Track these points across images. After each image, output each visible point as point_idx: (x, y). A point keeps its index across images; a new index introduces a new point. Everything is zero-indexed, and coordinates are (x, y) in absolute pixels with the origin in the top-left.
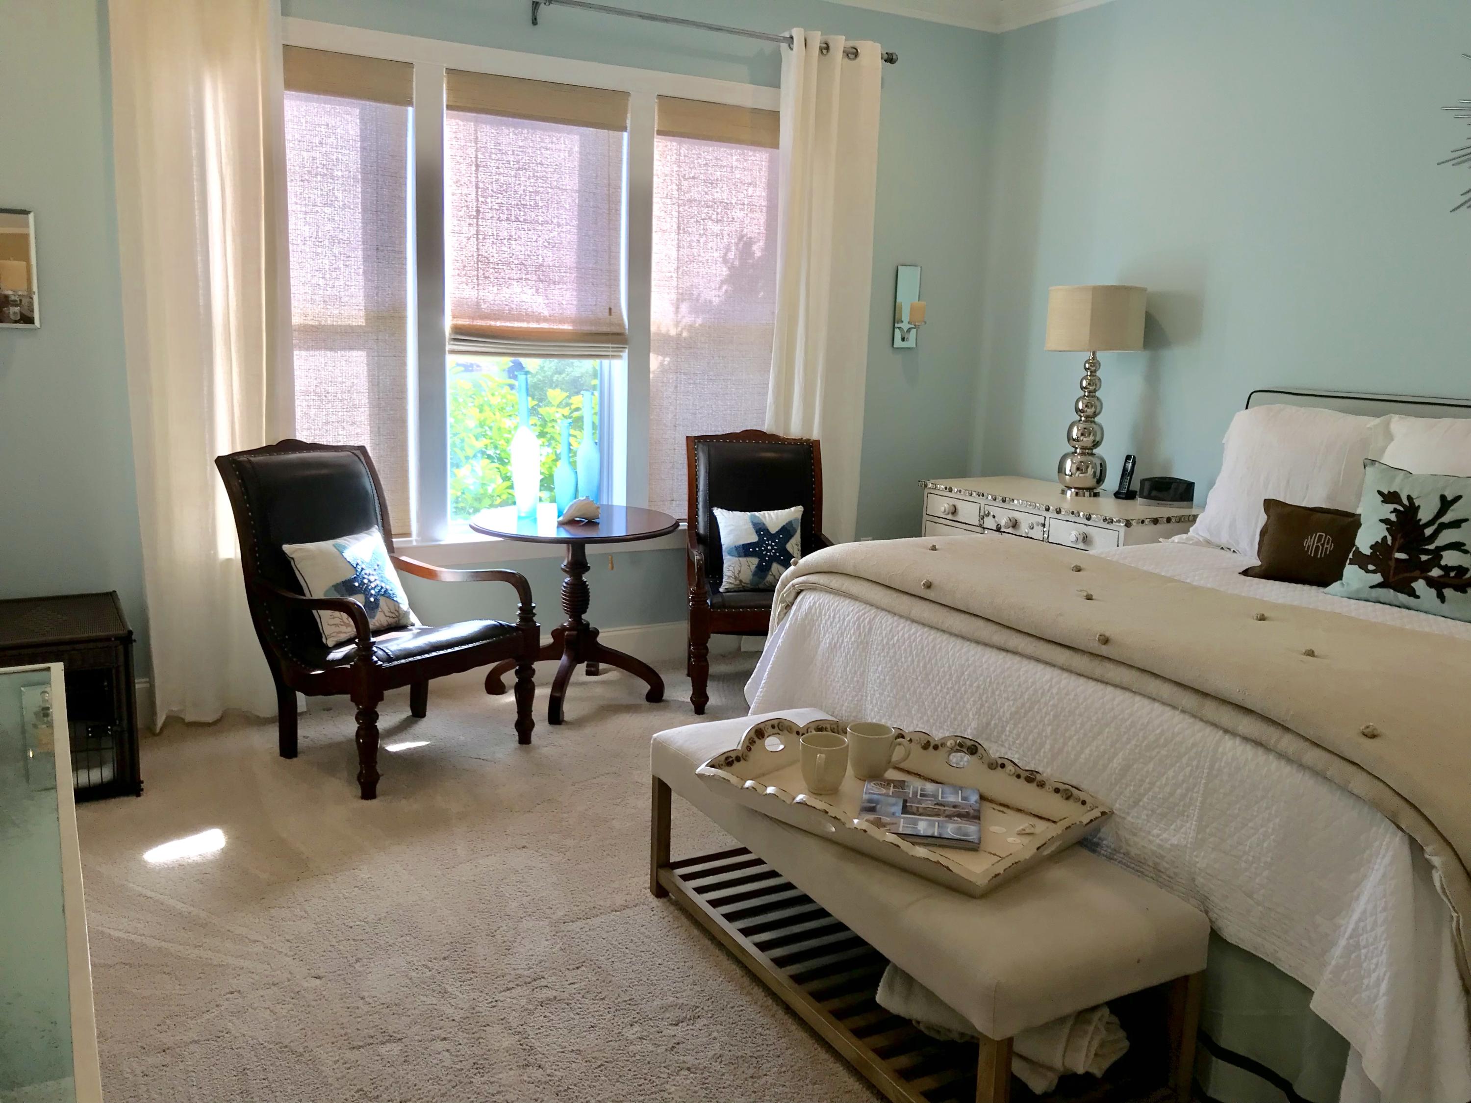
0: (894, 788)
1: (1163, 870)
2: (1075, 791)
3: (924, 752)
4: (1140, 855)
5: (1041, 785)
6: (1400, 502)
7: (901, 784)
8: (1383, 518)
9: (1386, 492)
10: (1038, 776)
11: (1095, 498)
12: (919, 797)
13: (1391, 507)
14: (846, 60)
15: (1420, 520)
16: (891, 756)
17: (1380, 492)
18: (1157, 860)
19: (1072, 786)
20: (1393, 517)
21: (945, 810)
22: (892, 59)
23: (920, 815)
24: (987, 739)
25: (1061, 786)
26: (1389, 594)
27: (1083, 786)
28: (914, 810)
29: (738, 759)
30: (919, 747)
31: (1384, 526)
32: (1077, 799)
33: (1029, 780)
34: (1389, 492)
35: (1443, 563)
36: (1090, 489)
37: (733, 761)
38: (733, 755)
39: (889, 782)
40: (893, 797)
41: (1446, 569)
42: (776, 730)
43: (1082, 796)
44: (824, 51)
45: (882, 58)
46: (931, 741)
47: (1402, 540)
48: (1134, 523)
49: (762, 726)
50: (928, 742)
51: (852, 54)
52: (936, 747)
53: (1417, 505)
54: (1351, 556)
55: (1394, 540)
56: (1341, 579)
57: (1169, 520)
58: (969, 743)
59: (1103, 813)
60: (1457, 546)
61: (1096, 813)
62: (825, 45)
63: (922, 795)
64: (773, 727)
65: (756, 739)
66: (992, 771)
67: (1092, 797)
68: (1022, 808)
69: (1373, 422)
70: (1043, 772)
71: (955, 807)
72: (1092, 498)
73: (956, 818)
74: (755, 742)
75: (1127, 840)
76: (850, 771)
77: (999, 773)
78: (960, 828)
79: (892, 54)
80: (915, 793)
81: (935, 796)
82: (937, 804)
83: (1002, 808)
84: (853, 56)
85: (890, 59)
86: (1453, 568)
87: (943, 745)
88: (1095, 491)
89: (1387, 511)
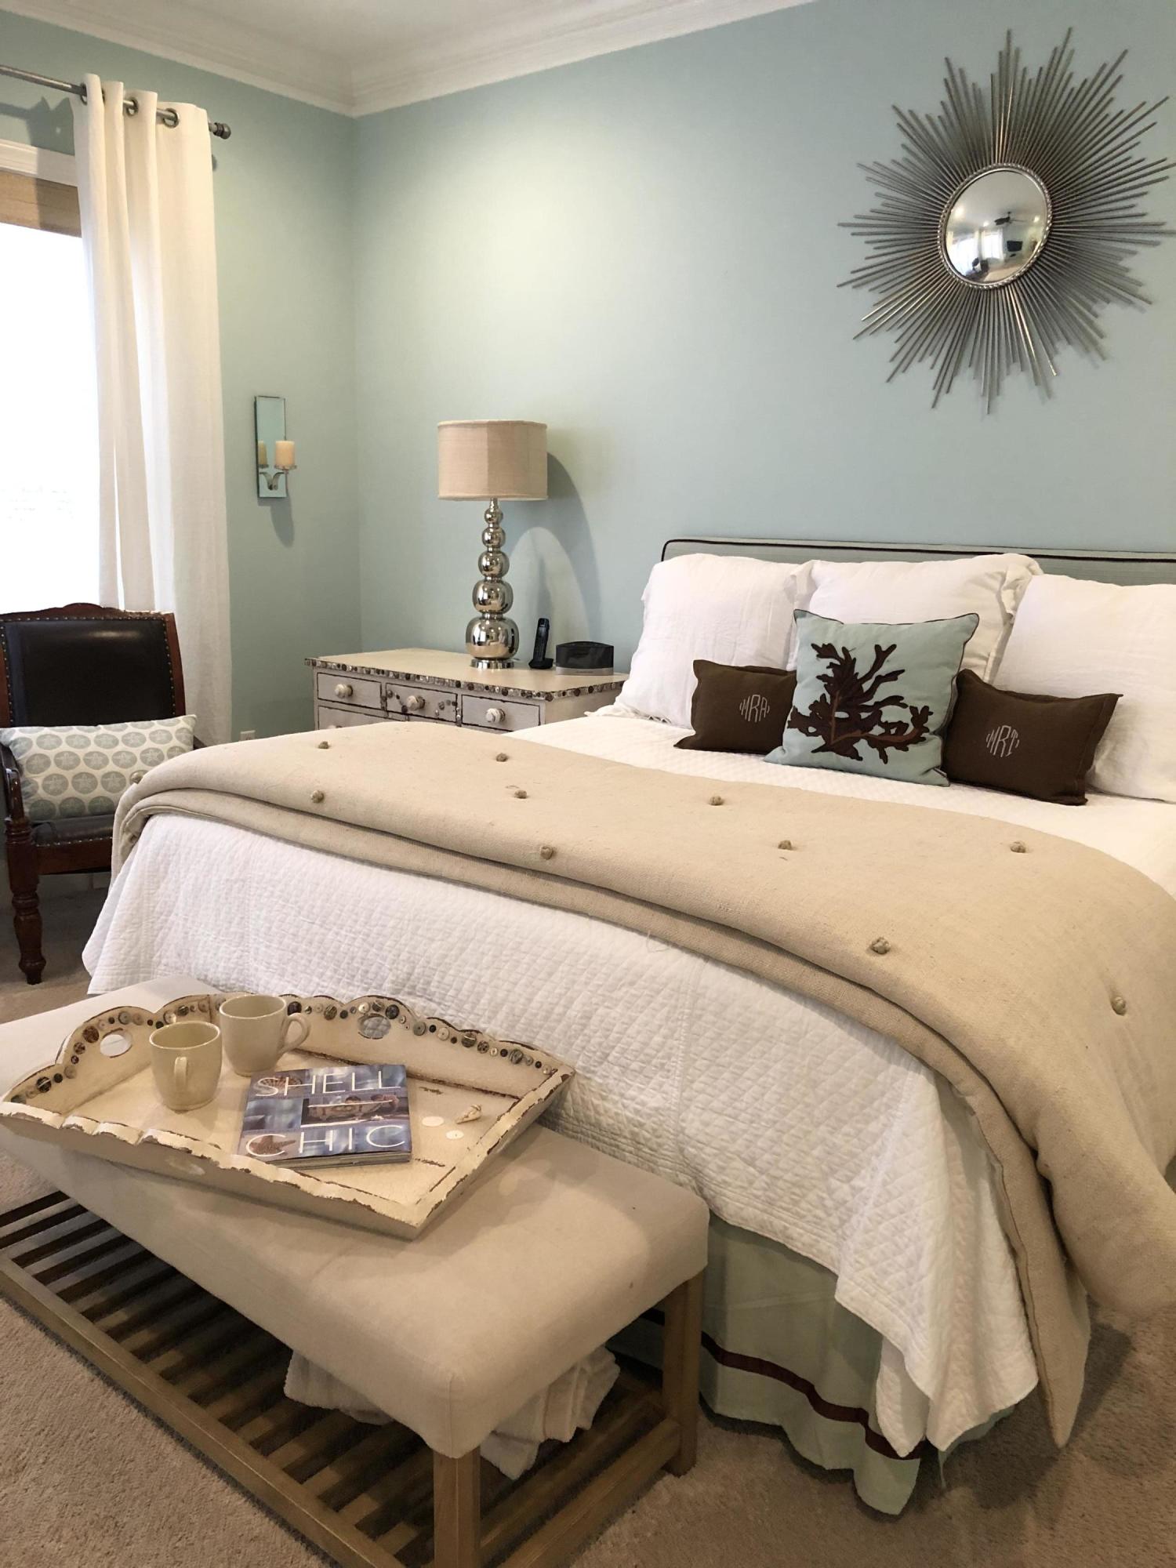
0: (289, 1084)
1: (642, 1141)
2: (526, 1051)
3: (330, 1022)
4: (613, 1124)
5: (484, 1048)
6: (835, 655)
7: (301, 1076)
8: (821, 674)
9: (821, 646)
10: (479, 1036)
11: (509, 670)
12: (324, 1092)
13: (827, 661)
14: (162, 127)
15: (857, 674)
16: (283, 1038)
17: (814, 646)
18: (636, 1130)
19: (523, 1045)
20: (830, 673)
21: (361, 1106)
22: (223, 131)
23: (329, 1120)
24: (410, 994)
25: (509, 1047)
26: (831, 757)
27: (536, 1043)
28: (319, 1113)
29: (58, 1079)
30: (322, 1015)
31: (821, 683)
32: (530, 1062)
33: (468, 1044)
34: (824, 645)
35: (883, 719)
36: (501, 659)
37: (49, 1083)
38: (50, 1074)
39: (283, 1075)
40: (289, 1098)
41: (887, 726)
42: (117, 1025)
43: (537, 1056)
44: (131, 111)
45: (210, 130)
46: (338, 1006)
47: (841, 698)
48: (555, 696)
49: (93, 1022)
50: (334, 1008)
51: (170, 119)
52: (344, 1015)
53: (852, 658)
54: (789, 718)
55: (832, 697)
56: (780, 744)
57: (591, 689)
58: (388, 1004)
59: (564, 1077)
60: (895, 700)
61: (556, 1080)
62: (131, 103)
63: (329, 1088)
64: (112, 1021)
65: (86, 1044)
66: (419, 1038)
67: (547, 1054)
68: (461, 1083)
69: (795, 569)
70: (484, 1030)
71: (374, 1098)
72: (506, 670)
73: (376, 1117)
74: (84, 1048)
75: (595, 1108)
76: (226, 1068)
77: (429, 1040)
78: (382, 1132)
79: (222, 126)
80: (319, 1086)
81: (346, 1086)
82: (350, 1098)
83: (436, 1087)
84: (171, 123)
85: (220, 132)
86: (893, 725)
87: (353, 1010)
88: (508, 661)
89: (823, 666)
